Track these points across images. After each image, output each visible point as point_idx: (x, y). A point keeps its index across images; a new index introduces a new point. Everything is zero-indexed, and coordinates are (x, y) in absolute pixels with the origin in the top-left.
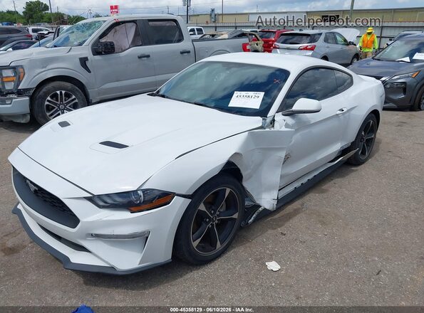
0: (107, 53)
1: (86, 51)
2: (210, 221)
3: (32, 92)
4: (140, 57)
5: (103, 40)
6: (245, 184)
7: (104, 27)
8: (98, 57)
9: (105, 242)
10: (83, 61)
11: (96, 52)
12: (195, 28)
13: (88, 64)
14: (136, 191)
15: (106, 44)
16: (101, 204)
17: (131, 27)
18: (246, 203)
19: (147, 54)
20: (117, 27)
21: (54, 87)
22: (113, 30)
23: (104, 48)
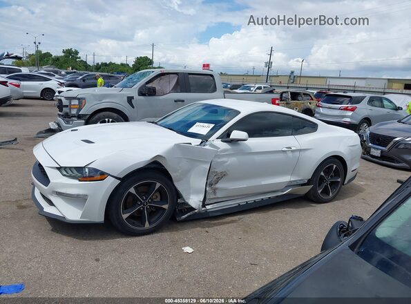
0: (150, 95)
1: (133, 92)
2: (141, 204)
3: (88, 117)
4: (176, 101)
5: (149, 85)
6: (176, 184)
7: (152, 75)
8: (142, 97)
9: (62, 198)
10: (130, 99)
11: (141, 93)
12: (262, 86)
13: (133, 102)
14: (84, 167)
15: (149, 88)
16: (65, 173)
17: (174, 78)
18: (179, 201)
19: (182, 99)
20: (162, 77)
21: (104, 116)
22: (159, 79)
23: (148, 91)
